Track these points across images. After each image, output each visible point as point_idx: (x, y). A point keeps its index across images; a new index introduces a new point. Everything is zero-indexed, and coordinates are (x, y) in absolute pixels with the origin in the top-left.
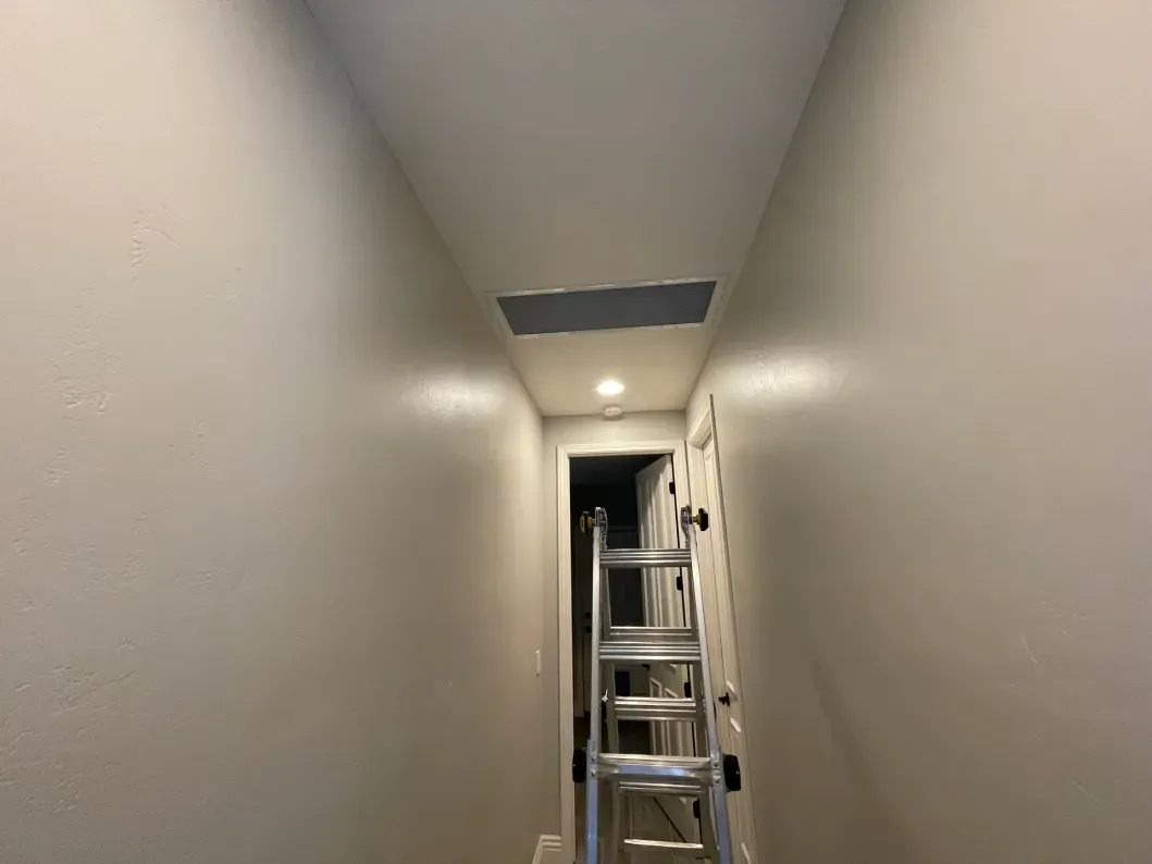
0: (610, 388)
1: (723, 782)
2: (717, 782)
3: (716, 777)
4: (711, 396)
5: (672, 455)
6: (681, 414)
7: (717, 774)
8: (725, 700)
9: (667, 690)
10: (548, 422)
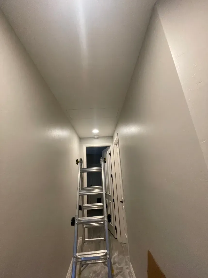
0: (96, 131)
1: (107, 221)
2: (106, 221)
3: (106, 220)
4: (118, 133)
5: (110, 147)
6: (112, 137)
7: (106, 219)
8: (122, 202)
9: (109, 201)
10: (81, 139)
